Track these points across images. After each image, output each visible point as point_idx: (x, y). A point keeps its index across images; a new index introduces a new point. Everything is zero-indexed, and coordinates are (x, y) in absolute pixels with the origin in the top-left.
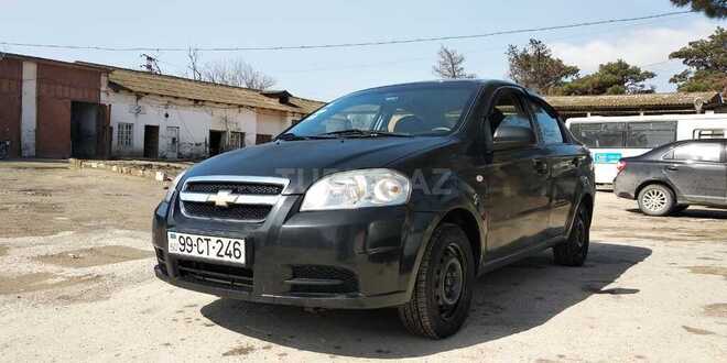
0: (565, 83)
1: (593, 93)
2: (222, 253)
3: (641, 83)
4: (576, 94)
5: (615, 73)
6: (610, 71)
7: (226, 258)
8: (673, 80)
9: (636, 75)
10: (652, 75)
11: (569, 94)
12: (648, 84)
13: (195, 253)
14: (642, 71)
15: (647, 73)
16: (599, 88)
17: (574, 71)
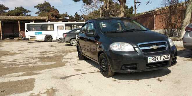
0: (6, 12)
1: (15, 15)
2: (164, 59)
3: (27, 13)
4: (11, 16)
5: (21, 10)
6: (19, 10)
7: (165, 60)
8: (36, 13)
9: (25, 11)
10: (30, 11)
11: (8, 15)
12: (29, 13)
13: (157, 61)
14: (27, 10)
15: (28, 11)
16: (17, 14)
17: (7, 9)
